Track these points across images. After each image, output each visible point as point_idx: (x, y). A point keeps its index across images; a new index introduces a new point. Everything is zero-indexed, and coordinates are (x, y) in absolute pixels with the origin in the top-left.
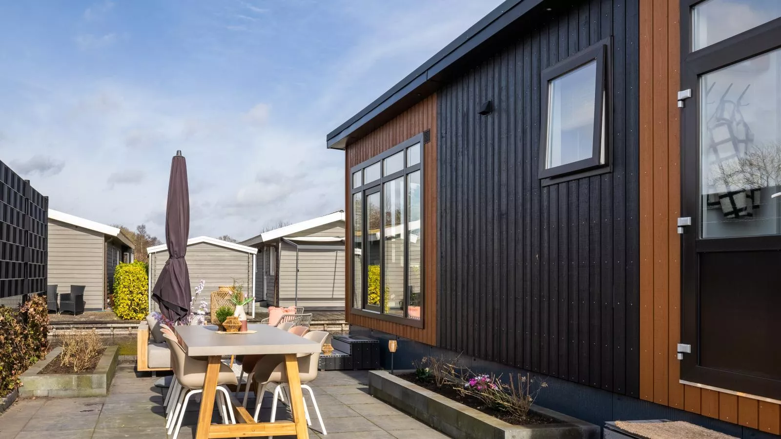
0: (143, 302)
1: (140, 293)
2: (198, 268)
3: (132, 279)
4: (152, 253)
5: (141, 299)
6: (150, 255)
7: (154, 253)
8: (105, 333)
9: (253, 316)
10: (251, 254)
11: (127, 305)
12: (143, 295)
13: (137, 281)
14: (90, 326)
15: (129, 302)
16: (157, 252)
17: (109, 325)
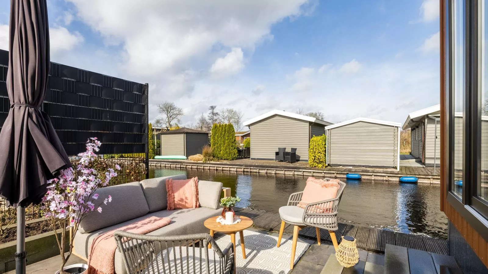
0: (321, 158)
1: (319, 152)
2: (358, 137)
3: (315, 145)
4: (328, 130)
5: (320, 156)
6: (327, 131)
7: (329, 129)
8: (299, 174)
9: (398, 170)
10: (396, 127)
11: (312, 159)
12: (321, 154)
13: (318, 146)
14: (291, 170)
15: (313, 158)
16: (331, 129)
17: (301, 170)
